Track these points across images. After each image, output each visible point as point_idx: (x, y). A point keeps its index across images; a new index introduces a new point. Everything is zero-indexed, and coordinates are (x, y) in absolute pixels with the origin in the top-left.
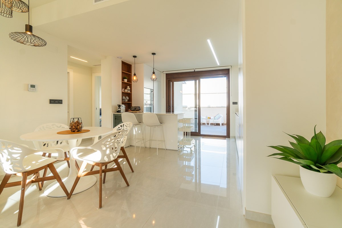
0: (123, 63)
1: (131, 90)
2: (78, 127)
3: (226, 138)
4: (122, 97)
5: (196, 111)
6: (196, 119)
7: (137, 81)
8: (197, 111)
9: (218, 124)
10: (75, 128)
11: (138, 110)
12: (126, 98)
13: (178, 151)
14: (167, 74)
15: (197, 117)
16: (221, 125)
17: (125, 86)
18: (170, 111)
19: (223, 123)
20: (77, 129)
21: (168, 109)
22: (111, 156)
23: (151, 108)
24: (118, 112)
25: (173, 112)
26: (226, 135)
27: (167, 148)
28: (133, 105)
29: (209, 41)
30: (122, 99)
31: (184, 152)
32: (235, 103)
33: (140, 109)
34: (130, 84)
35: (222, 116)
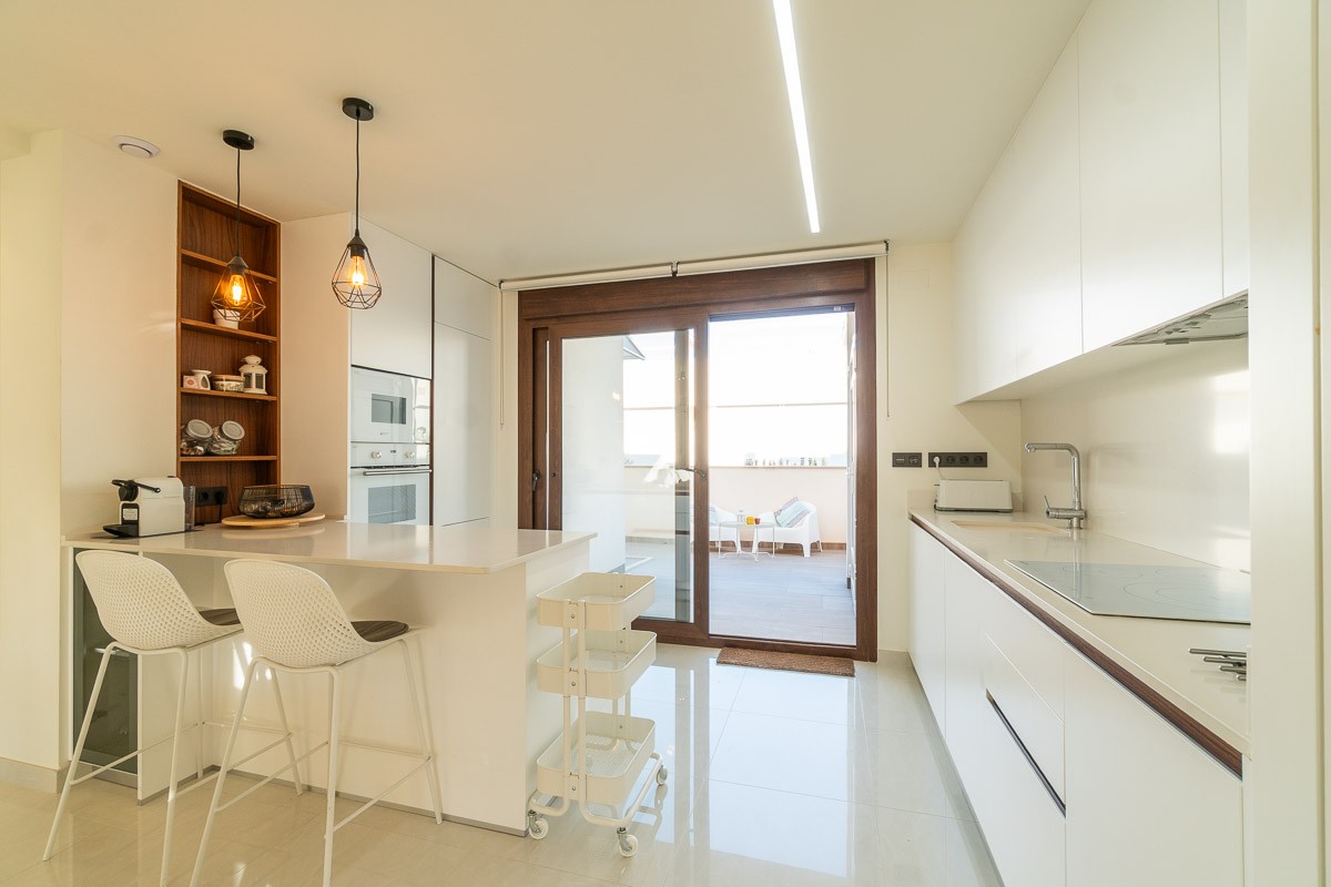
1: (271, 382)
4: (183, 424)
5: (681, 490)
6: (682, 533)
8: (686, 494)
9: (793, 549)
12: (220, 430)
14: (522, 295)
15: (686, 521)
16: (807, 550)
21: (529, 488)
24: (114, 532)
32: (907, 460)
33: (310, 508)
34: (267, 341)
35: (812, 508)
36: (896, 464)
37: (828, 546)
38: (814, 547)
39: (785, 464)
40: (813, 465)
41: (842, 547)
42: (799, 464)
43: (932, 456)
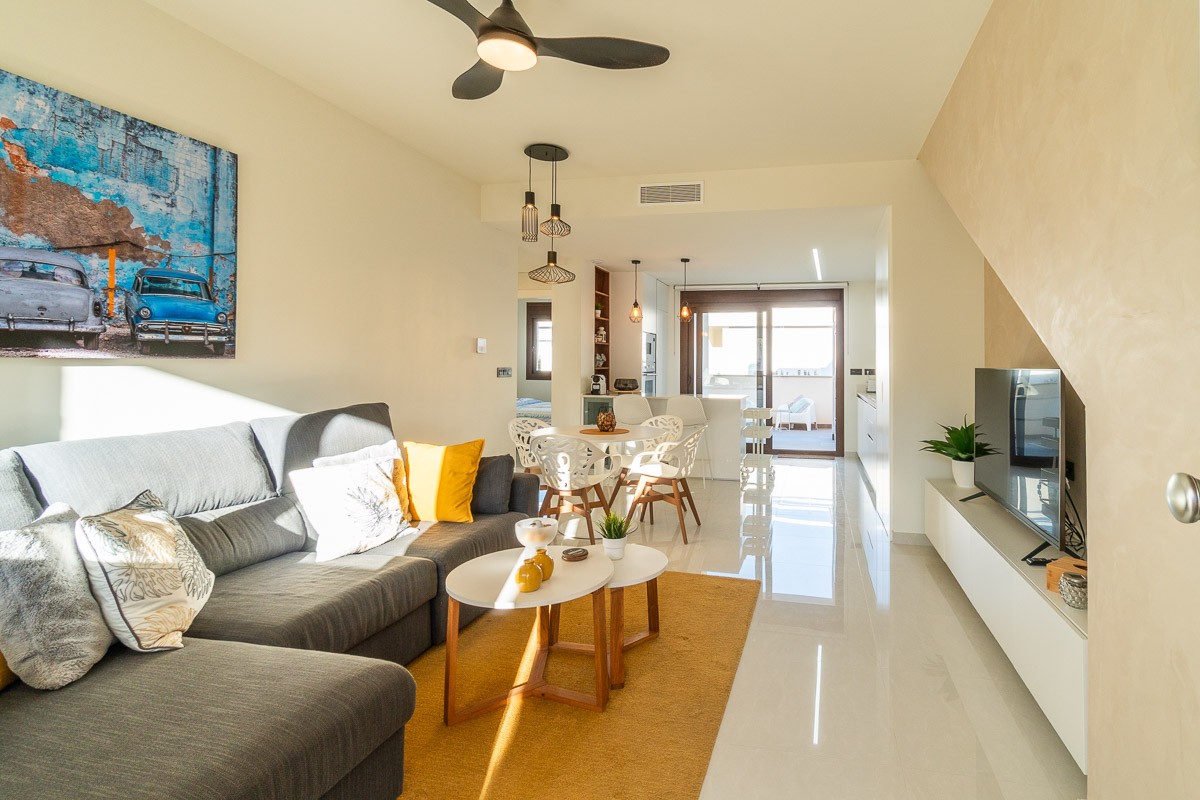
1: (608, 337)
3: (836, 457)
4: (595, 356)
9: (800, 427)
12: (601, 357)
14: (682, 293)
16: (809, 428)
17: (602, 323)
18: (690, 391)
19: (813, 423)
21: (685, 384)
23: (651, 381)
24: (593, 393)
25: (700, 392)
26: (834, 449)
27: (717, 477)
29: (815, 252)
30: (597, 361)
32: (856, 372)
33: (635, 387)
34: (606, 322)
35: (811, 402)
36: (852, 374)
37: (821, 426)
38: (813, 426)
40: (807, 375)
41: (829, 426)
42: (796, 374)
43: (866, 370)
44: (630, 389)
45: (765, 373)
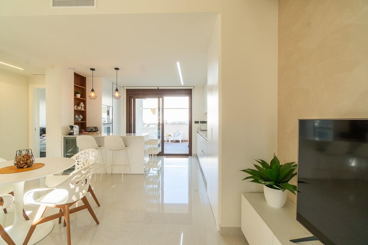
0: (76, 75)
1: (85, 107)
2: (28, 162)
3: (189, 156)
4: (75, 116)
7: (95, 98)
10: (23, 164)
11: (96, 132)
12: (79, 116)
13: (144, 175)
14: (127, 90)
17: (77, 102)
18: (130, 132)
19: (182, 140)
20: (26, 164)
21: (129, 129)
22: (81, 194)
23: (109, 127)
24: (69, 134)
25: (134, 132)
26: (188, 153)
27: (132, 173)
28: (88, 125)
29: (178, 64)
30: (75, 119)
31: (150, 175)
32: (197, 122)
33: (98, 130)
34: (84, 100)
35: (181, 133)
36: (195, 123)
37: (185, 141)
38: (182, 141)
39: (175, 123)
40: (181, 123)
41: (187, 141)
42: (178, 123)
43: (200, 122)
44: (94, 132)
45: (161, 123)
